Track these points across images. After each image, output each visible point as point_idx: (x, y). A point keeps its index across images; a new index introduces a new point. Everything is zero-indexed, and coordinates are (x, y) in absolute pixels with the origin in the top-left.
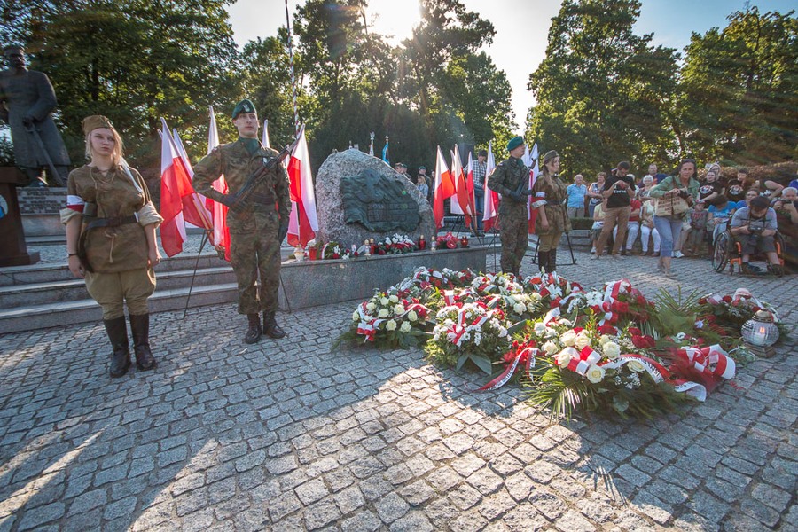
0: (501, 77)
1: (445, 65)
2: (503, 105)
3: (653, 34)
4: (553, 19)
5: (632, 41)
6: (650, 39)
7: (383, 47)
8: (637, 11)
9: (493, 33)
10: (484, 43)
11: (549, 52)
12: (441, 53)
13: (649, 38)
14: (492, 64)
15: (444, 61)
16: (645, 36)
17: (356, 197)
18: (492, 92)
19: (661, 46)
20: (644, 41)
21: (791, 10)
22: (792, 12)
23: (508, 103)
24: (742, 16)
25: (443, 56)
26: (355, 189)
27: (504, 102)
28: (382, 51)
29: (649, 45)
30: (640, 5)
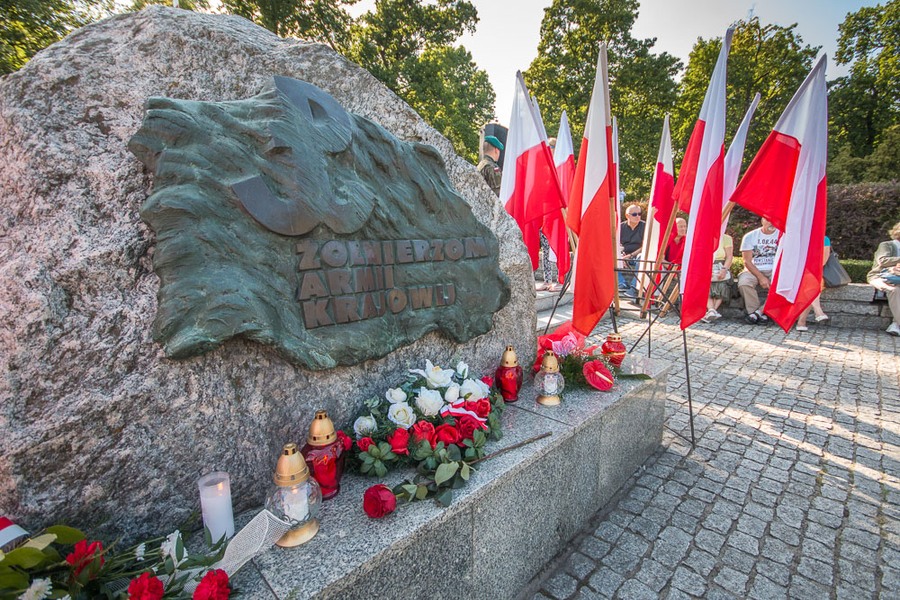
0: (483, 78)
1: (420, 53)
2: (486, 112)
3: (655, 39)
4: (546, 10)
5: (633, 44)
6: (652, 45)
7: (338, 14)
8: (635, 12)
9: (477, 20)
10: (466, 31)
11: (541, 50)
12: (413, 38)
13: (651, 43)
14: (472, 61)
15: (417, 48)
16: (647, 41)
17: (231, 207)
18: (472, 95)
19: (666, 53)
20: (645, 46)
21: (794, 23)
22: (795, 26)
23: (491, 110)
24: (744, 26)
25: (416, 41)
26: (225, 163)
27: (486, 107)
28: (338, 20)
29: (651, 51)
30: (639, 5)
